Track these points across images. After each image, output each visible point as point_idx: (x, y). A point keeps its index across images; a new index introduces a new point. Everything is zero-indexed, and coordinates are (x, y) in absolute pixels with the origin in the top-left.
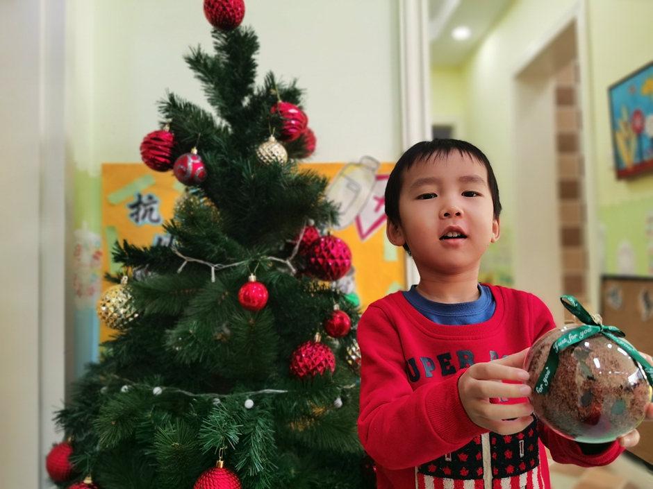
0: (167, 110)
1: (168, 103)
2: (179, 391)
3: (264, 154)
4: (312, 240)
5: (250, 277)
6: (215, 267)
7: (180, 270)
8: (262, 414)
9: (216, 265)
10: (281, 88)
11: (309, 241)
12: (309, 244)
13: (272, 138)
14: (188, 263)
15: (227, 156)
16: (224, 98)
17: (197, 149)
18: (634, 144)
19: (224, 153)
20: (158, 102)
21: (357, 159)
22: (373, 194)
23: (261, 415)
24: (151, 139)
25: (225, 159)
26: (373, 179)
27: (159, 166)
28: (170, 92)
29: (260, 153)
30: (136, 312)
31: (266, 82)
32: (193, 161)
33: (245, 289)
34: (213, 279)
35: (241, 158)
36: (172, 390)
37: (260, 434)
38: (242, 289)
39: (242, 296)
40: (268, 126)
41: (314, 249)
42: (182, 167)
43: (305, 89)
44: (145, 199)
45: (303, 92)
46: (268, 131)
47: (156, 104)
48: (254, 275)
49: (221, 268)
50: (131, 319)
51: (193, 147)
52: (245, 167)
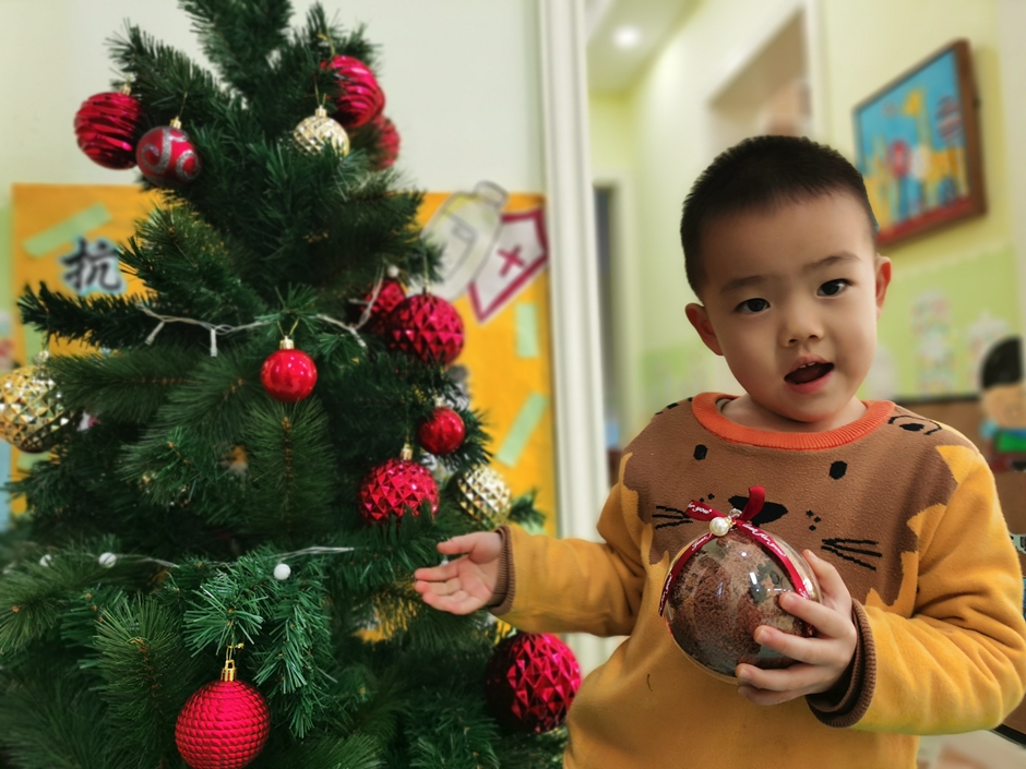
0: (125, 58)
1: (129, 45)
2: (150, 559)
3: (307, 136)
4: (395, 303)
5: (282, 342)
6: (218, 331)
7: (150, 338)
8: (306, 587)
9: (219, 327)
10: (337, 35)
11: (390, 305)
12: (390, 309)
13: (322, 111)
14: (167, 325)
15: (236, 140)
16: (233, 49)
17: (180, 120)
18: (893, 194)
19: (233, 135)
20: (108, 39)
21: (469, 187)
22: (497, 246)
23: (304, 587)
24: (95, 103)
25: (234, 143)
26: (496, 220)
27: (110, 155)
28: (133, 25)
29: (300, 135)
30: (66, 415)
31: (309, 21)
32: (172, 140)
33: (273, 362)
34: (214, 350)
35: (263, 142)
36: (136, 559)
37: (303, 621)
38: (266, 364)
39: (268, 375)
40: (313, 92)
41: (399, 316)
42: (152, 148)
43: (380, 45)
44: (92, 249)
45: (376, 49)
46: (315, 98)
47: (104, 44)
48: (290, 338)
49: (228, 331)
50: (54, 428)
51: (174, 118)
52: (273, 157)
